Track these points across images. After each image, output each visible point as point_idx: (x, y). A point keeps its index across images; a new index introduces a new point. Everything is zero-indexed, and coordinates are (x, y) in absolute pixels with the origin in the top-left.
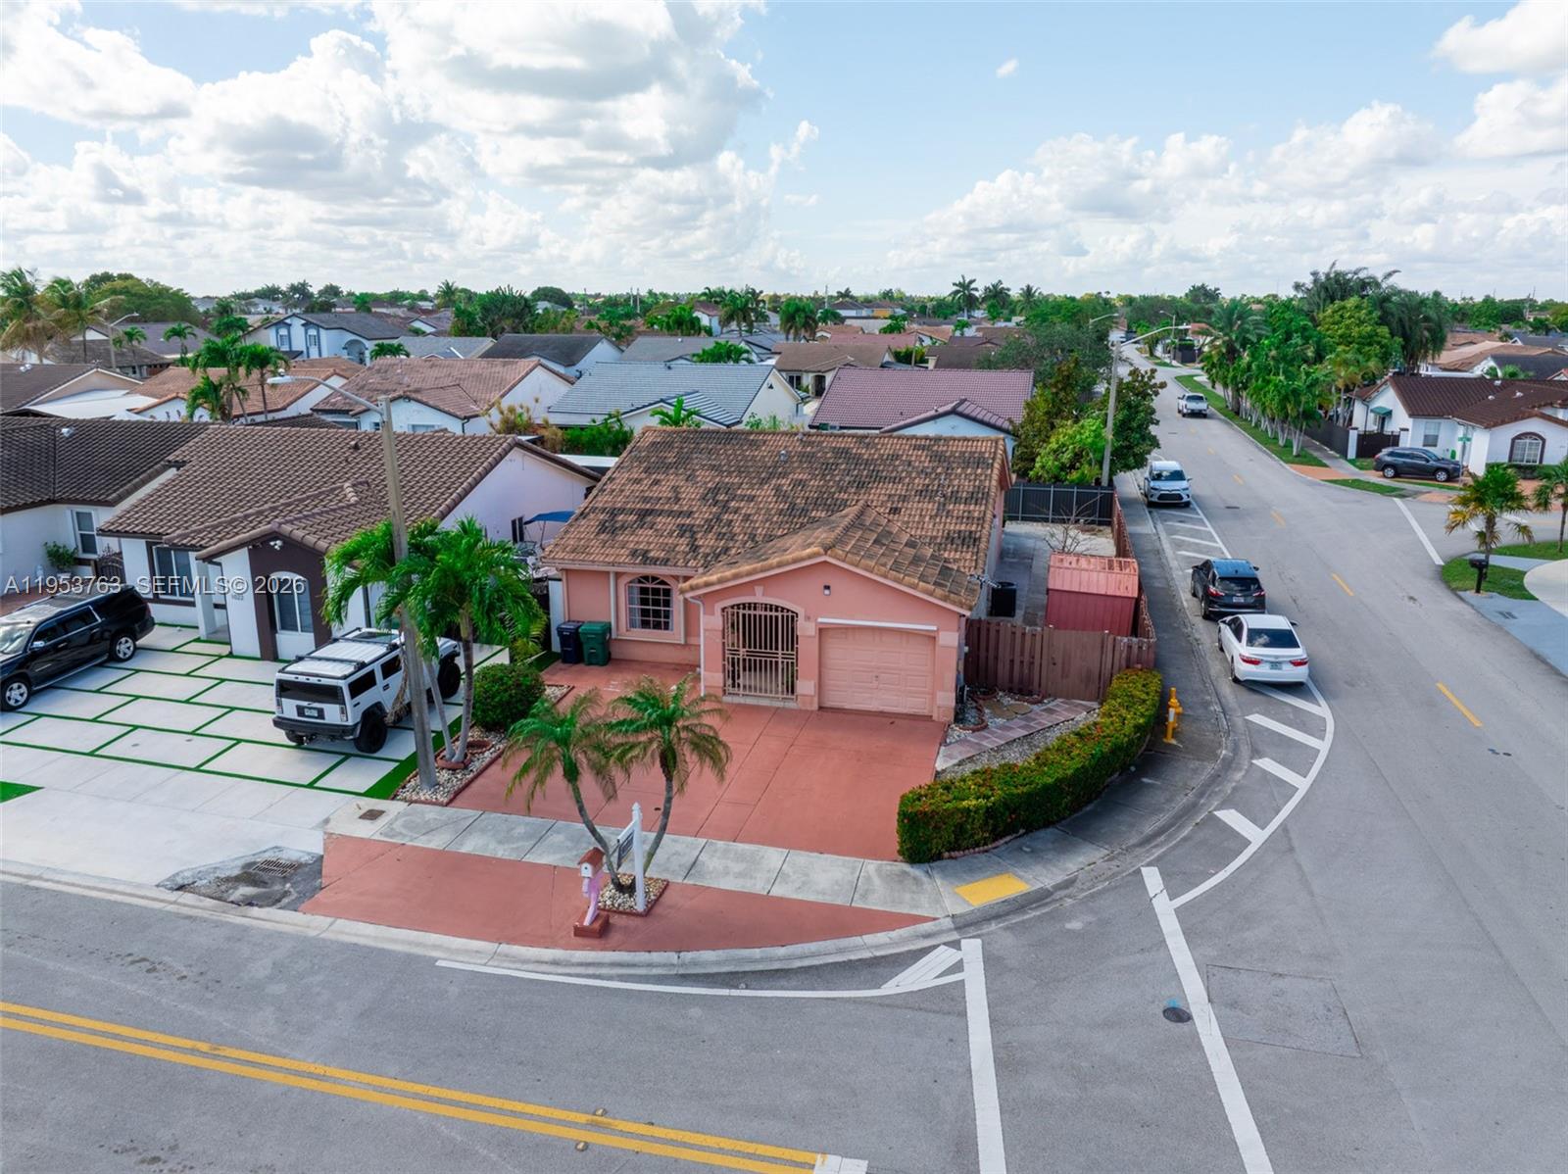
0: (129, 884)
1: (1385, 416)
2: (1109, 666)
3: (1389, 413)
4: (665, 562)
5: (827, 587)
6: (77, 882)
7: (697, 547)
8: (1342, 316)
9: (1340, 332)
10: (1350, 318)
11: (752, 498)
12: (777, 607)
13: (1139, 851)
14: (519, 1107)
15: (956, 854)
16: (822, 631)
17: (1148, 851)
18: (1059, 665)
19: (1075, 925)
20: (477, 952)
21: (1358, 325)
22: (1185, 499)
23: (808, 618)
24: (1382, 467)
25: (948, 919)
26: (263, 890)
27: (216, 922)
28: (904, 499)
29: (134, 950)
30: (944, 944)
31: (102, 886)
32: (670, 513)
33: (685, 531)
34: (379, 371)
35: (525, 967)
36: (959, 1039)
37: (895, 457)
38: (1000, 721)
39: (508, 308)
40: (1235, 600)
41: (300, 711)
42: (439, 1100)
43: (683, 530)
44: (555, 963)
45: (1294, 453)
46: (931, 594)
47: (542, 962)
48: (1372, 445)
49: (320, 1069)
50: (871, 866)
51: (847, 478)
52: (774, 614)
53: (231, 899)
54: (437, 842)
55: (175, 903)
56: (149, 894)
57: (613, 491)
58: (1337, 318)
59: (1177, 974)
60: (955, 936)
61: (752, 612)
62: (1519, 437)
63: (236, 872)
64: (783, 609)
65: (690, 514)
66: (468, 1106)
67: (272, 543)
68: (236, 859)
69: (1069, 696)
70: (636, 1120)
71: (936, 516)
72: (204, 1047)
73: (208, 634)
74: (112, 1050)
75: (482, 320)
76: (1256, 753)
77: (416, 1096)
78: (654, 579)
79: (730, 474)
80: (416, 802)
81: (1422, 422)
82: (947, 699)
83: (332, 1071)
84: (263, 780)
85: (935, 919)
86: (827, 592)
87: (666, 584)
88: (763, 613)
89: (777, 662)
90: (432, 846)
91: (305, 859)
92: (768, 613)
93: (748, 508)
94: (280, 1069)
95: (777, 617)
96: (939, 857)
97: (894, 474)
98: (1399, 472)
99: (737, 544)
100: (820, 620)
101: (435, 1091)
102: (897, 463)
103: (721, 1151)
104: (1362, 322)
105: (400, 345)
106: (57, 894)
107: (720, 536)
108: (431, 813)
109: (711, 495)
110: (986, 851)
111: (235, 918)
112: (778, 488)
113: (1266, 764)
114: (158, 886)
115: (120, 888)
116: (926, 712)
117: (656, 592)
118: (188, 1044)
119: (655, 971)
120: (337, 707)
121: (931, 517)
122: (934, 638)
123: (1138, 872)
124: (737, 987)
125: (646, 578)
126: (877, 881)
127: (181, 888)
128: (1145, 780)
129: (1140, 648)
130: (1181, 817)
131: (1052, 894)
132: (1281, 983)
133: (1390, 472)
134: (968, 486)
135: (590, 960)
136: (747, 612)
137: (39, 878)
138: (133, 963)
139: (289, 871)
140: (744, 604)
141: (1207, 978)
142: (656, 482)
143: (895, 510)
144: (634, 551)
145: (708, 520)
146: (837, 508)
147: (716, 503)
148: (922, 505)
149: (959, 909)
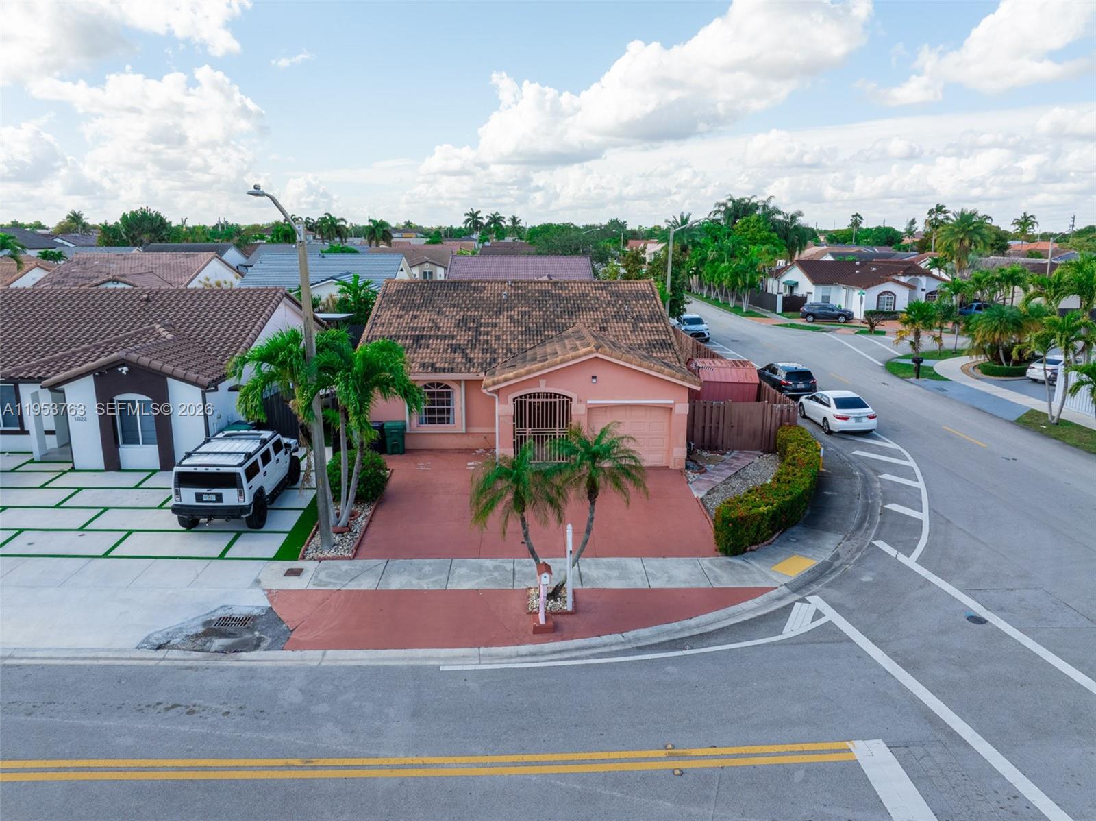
0: (109, 650)
1: (793, 286)
2: (768, 425)
3: (796, 284)
4: (452, 370)
5: (594, 377)
6: (54, 656)
7: (470, 359)
8: (748, 226)
9: (748, 236)
10: (753, 227)
11: (495, 325)
12: (555, 394)
13: (860, 533)
14: (605, 755)
15: (754, 547)
16: (591, 410)
17: (866, 532)
18: (735, 428)
19: (867, 579)
20: (464, 656)
21: (759, 232)
22: (707, 336)
23: (580, 401)
24: (805, 316)
25: (784, 587)
26: (237, 639)
27: (218, 668)
28: (606, 321)
29: (160, 700)
30: (797, 601)
31: (81, 655)
32: (437, 337)
33: (456, 349)
34: (78, 263)
35: (513, 660)
36: (862, 655)
37: (585, 295)
38: (712, 466)
39: (146, 225)
40: (799, 386)
41: (199, 497)
42: (537, 764)
43: (455, 348)
44: (533, 654)
45: (744, 310)
46: (673, 377)
47: (523, 656)
48: (793, 304)
49: (417, 761)
50: (705, 562)
51: (558, 309)
52: (553, 400)
53: (213, 649)
54: (367, 584)
55: (164, 659)
56: (133, 655)
57: (384, 324)
58: (745, 227)
59: (954, 598)
60: (798, 597)
61: (536, 400)
62: (881, 294)
63: (200, 630)
64: (560, 395)
65: (453, 337)
66: (565, 763)
67: (120, 369)
68: (194, 619)
69: (742, 448)
70: (701, 747)
71: (634, 331)
72: (297, 762)
73: (42, 457)
74: (210, 780)
75: (127, 235)
76: (877, 472)
77: (515, 764)
78: (439, 385)
79: (469, 309)
80: (325, 559)
81: (821, 288)
82: (681, 452)
83: (428, 760)
84: (176, 558)
85: (776, 588)
86: (594, 381)
87: (449, 388)
88: (545, 400)
89: (555, 437)
90: (363, 587)
91: (256, 612)
92: (549, 400)
93: (496, 332)
94: (381, 767)
95: (555, 402)
96: (745, 551)
97: (590, 306)
98: (816, 318)
99: (501, 355)
100: (589, 402)
101: (527, 758)
102: (588, 298)
103: (779, 754)
104: (761, 230)
105: (60, 252)
106: (43, 667)
107: (485, 351)
108: (345, 566)
109: (462, 323)
110: (769, 544)
111: (228, 662)
112: (511, 317)
113: (886, 476)
114: (137, 648)
115: (101, 654)
116: (663, 464)
117: (440, 395)
118: (281, 762)
119: (614, 648)
120: (235, 491)
121: (631, 332)
122: (671, 409)
123: (872, 545)
124: (684, 649)
125: (432, 385)
126: (718, 571)
127: (160, 647)
128: (826, 493)
129: (789, 410)
130: (867, 511)
131: (831, 565)
132: (1017, 593)
133: (811, 318)
134: (645, 312)
135: (558, 649)
136: (532, 400)
137: (11, 657)
138: (167, 709)
139: (247, 622)
140: (530, 394)
141: (973, 597)
142: (415, 317)
143: (604, 329)
144: (423, 364)
145: (470, 341)
146: (562, 329)
147: (469, 329)
148: (621, 325)
149: (785, 580)
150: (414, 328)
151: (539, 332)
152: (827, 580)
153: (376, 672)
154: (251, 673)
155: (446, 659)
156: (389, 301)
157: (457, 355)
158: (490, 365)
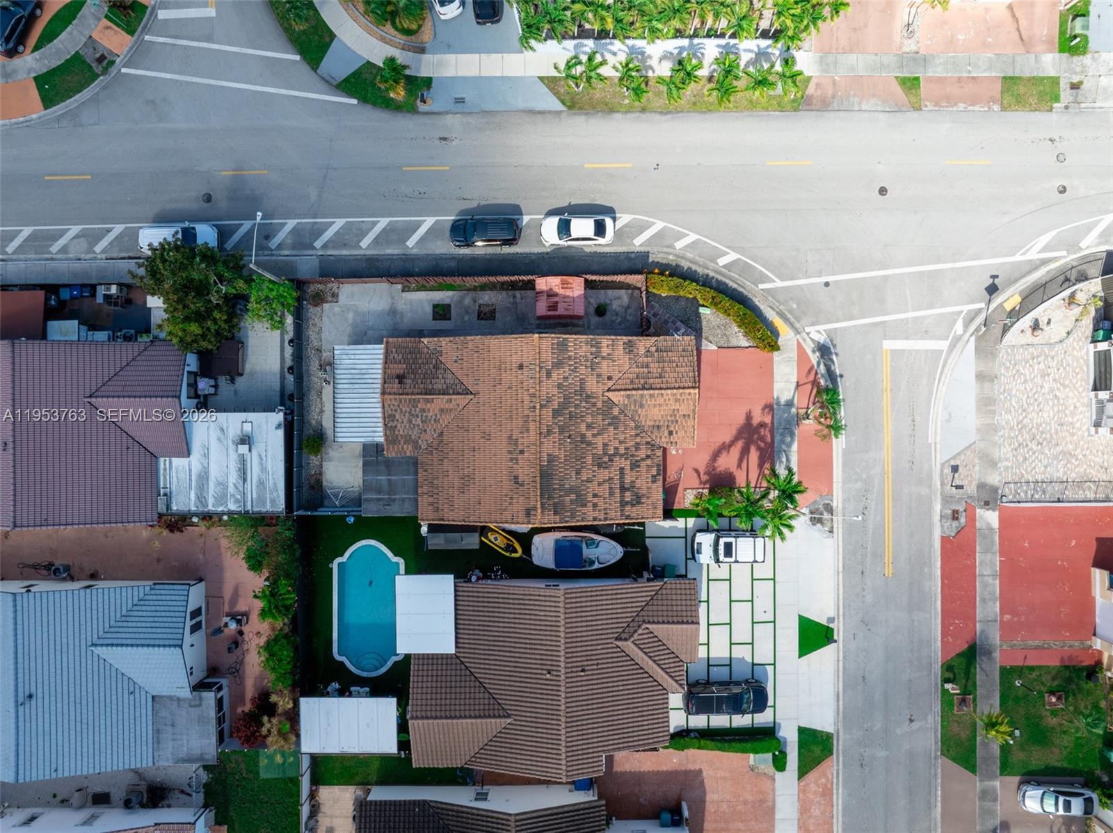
13: (747, 289)
17: (747, 286)
19: (795, 306)
25: (797, 336)
26: (823, 512)
28: (599, 376)
50: (777, 358)
56: (836, 537)
60: (804, 333)
63: (818, 525)
65: (621, 469)
85: (798, 339)
102: (566, 384)
107: (637, 449)
112: (594, 436)
114: (832, 538)
115: (835, 547)
121: (613, 362)
123: (762, 290)
126: (784, 356)
130: (724, 275)
131: (777, 311)
134: (586, 348)
142: (595, 495)
143: (610, 378)
144: (653, 482)
145: (626, 459)
146: (610, 404)
147: (611, 460)
148: (605, 368)
149: (791, 334)
150: (611, 494)
151: (615, 418)
152: (792, 319)
153: (846, 465)
154: (846, 500)
155: (837, 447)
156: (573, 516)
157: (643, 464)
158: (653, 445)
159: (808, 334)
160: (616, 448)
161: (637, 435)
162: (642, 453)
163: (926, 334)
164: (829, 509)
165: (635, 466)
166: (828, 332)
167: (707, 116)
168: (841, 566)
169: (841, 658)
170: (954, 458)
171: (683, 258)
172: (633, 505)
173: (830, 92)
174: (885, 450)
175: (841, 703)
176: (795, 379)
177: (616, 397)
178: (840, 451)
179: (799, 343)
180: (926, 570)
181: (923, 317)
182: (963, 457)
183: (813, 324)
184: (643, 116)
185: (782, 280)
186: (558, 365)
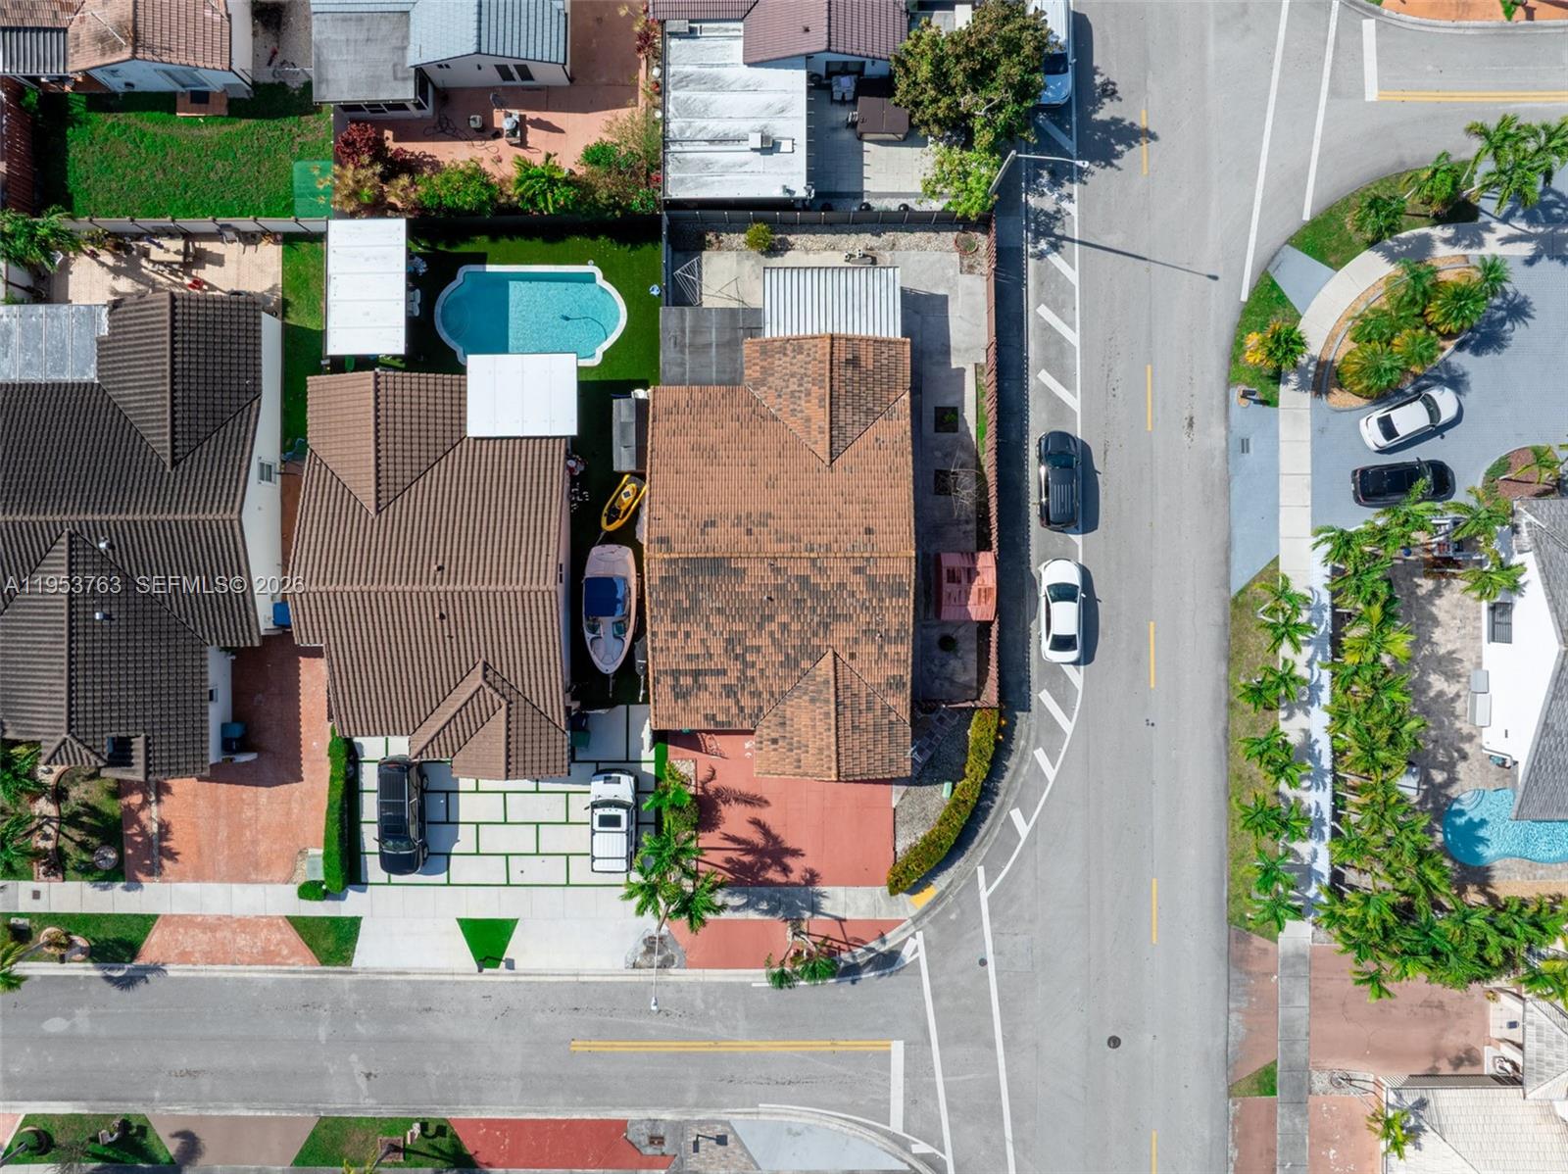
0: (615, 970)
4: (729, 725)
7: (741, 705)
11: (758, 649)
13: (977, 851)
17: (981, 852)
19: (953, 917)
25: (911, 920)
26: (662, 955)
28: (856, 641)
30: (911, 935)
32: (711, 672)
36: (920, 987)
50: (879, 891)
51: (815, 617)
53: (656, 964)
55: (640, 974)
56: (626, 972)
59: (985, 940)
60: (914, 930)
63: (644, 947)
65: (724, 672)
71: (879, 659)
76: (1037, 741)
85: (905, 921)
93: (760, 662)
99: (765, 702)
107: (752, 694)
112: (772, 634)
113: (1040, 754)
121: (876, 660)
123: (976, 871)
127: (634, 964)
130: (996, 818)
131: (945, 892)
134: (895, 622)
139: (661, 939)
142: (687, 635)
143: (852, 656)
144: (706, 717)
145: (739, 678)
146: (816, 656)
147: (736, 658)
148: (868, 649)
149: (913, 913)
150: (690, 658)
151: (797, 664)
152: (934, 913)
153: (728, 987)
154: (679, 988)
155: (754, 976)
156: (659, 604)
157: (731, 702)
158: (757, 717)
159: (913, 936)
160: (753, 665)
161: (772, 694)
162: (746, 701)
163: (911, 1101)
164: (666, 964)
165: (729, 691)
166: (916, 963)
167: (1222, 795)
168: (586, 979)
169: (457, 978)
170: (738, 1139)
171: (1022, 760)
172: (673, 688)
173: (1254, 969)
174: (749, 1043)
175: (394, 977)
176: (848, 917)
177: (826, 665)
178: (749, 980)
179: (901, 922)
180: (580, 1099)
181: (936, 1098)
182: (738, 1151)
183: (927, 943)
184: (1223, 702)
185: (990, 899)
186: (872, 584)
